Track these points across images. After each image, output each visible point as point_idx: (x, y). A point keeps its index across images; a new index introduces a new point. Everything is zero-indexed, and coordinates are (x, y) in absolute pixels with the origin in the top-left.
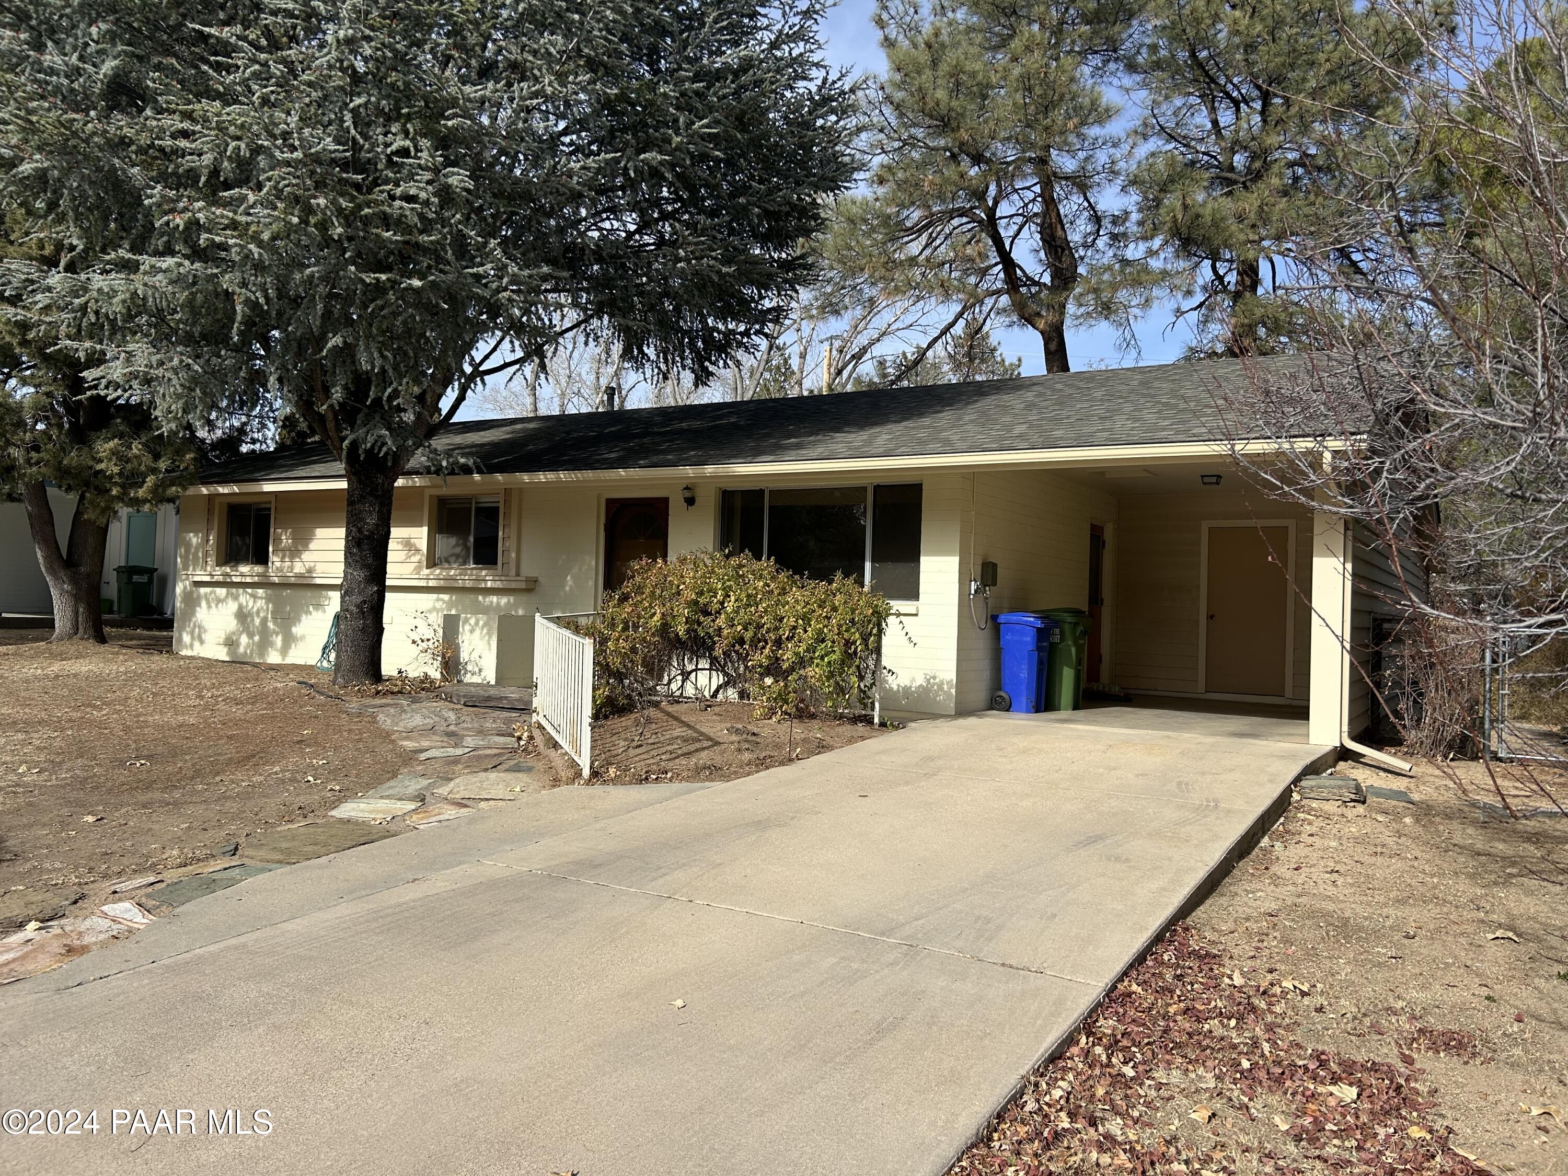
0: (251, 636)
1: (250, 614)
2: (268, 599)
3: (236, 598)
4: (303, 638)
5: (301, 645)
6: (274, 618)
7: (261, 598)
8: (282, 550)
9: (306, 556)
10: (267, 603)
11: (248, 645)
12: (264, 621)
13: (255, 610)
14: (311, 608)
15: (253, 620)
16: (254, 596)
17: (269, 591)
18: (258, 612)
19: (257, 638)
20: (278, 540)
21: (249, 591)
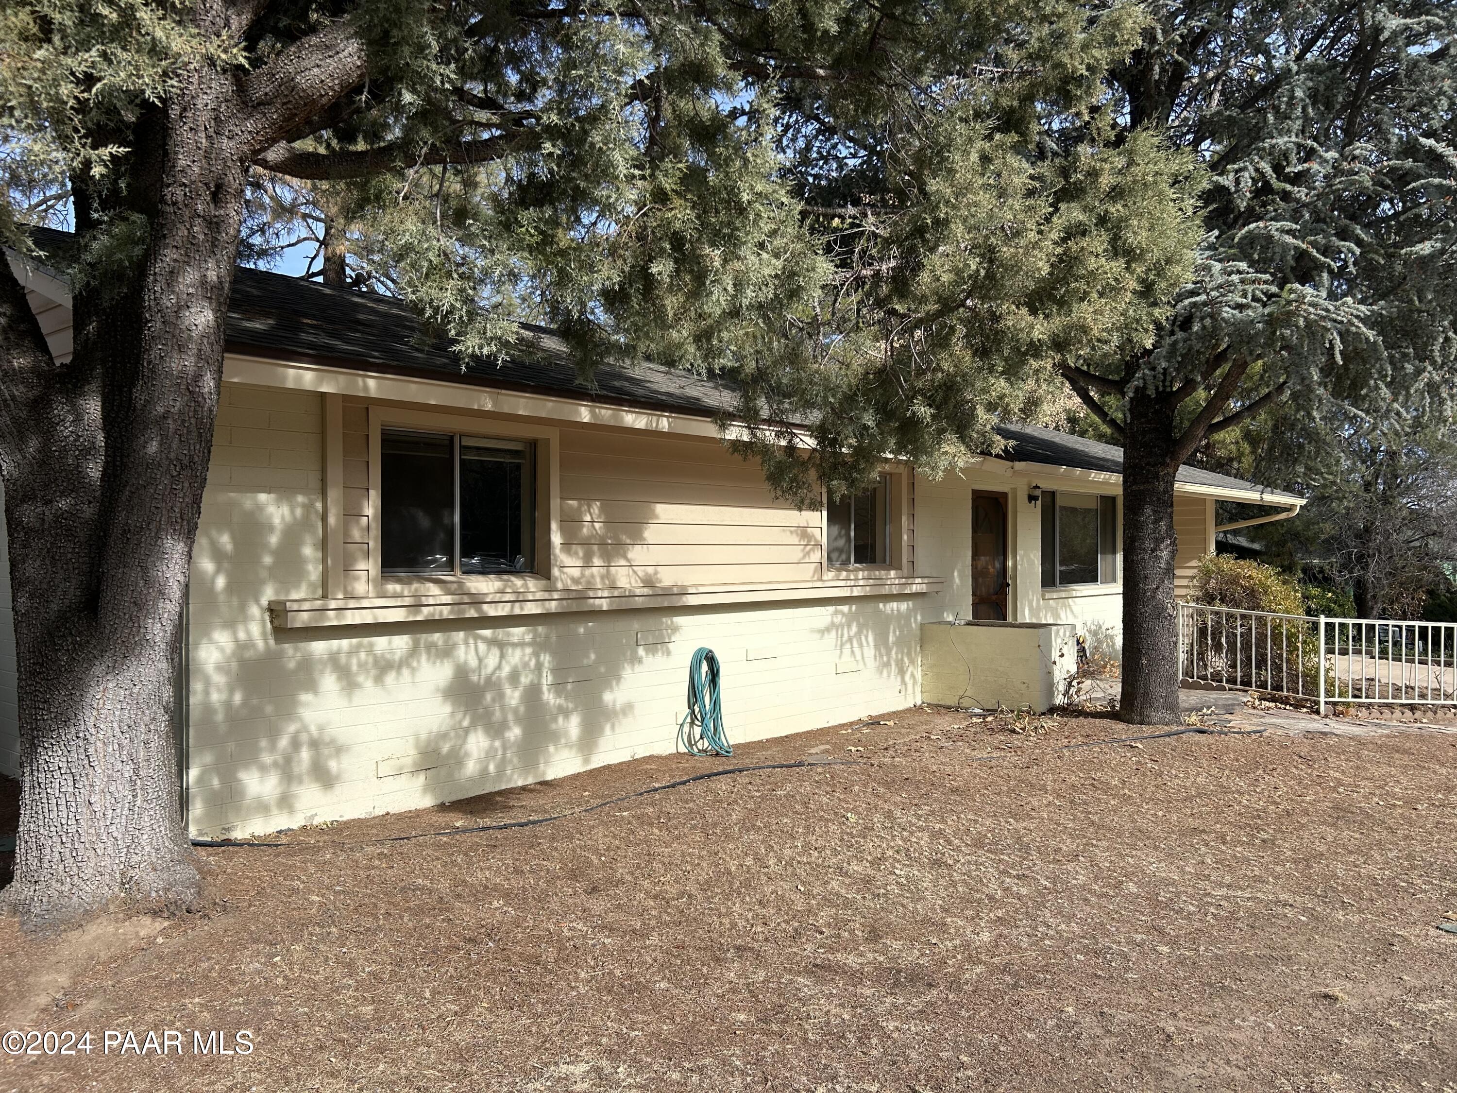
0: (496, 730)
1: (492, 684)
2: (539, 646)
3: (447, 652)
4: (628, 708)
5: (626, 724)
6: (558, 686)
7: (522, 644)
8: (586, 543)
9: (636, 554)
10: (536, 655)
11: (490, 754)
12: (533, 694)
13: (506, 670)
14: (641, 651)
15: (501, 696)
16: (501, 645)
17: (540, 629)
18: (514, 677)
19: (515, 733)
20: (571, 523)
21: (487, 633)
